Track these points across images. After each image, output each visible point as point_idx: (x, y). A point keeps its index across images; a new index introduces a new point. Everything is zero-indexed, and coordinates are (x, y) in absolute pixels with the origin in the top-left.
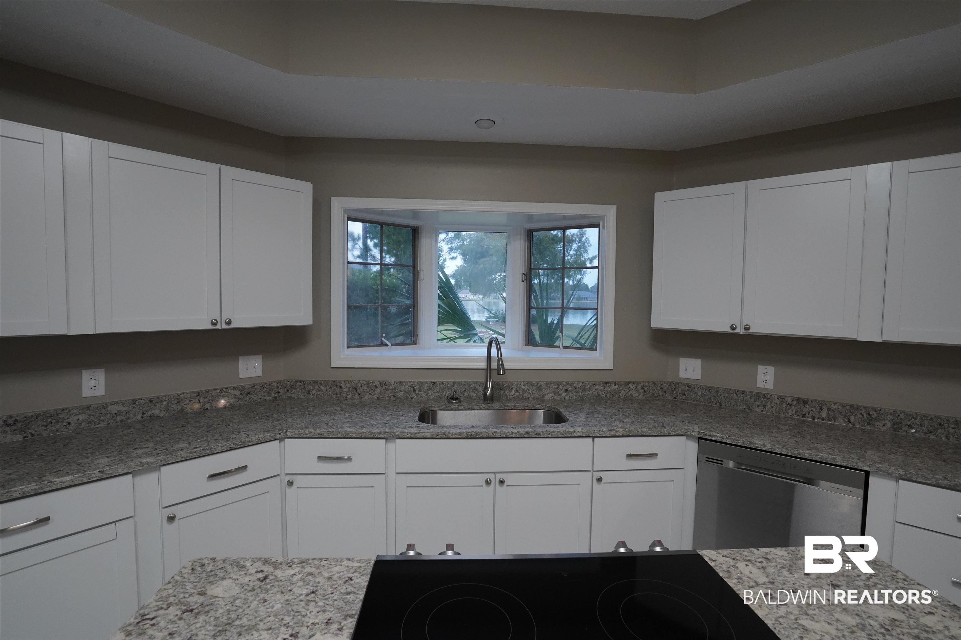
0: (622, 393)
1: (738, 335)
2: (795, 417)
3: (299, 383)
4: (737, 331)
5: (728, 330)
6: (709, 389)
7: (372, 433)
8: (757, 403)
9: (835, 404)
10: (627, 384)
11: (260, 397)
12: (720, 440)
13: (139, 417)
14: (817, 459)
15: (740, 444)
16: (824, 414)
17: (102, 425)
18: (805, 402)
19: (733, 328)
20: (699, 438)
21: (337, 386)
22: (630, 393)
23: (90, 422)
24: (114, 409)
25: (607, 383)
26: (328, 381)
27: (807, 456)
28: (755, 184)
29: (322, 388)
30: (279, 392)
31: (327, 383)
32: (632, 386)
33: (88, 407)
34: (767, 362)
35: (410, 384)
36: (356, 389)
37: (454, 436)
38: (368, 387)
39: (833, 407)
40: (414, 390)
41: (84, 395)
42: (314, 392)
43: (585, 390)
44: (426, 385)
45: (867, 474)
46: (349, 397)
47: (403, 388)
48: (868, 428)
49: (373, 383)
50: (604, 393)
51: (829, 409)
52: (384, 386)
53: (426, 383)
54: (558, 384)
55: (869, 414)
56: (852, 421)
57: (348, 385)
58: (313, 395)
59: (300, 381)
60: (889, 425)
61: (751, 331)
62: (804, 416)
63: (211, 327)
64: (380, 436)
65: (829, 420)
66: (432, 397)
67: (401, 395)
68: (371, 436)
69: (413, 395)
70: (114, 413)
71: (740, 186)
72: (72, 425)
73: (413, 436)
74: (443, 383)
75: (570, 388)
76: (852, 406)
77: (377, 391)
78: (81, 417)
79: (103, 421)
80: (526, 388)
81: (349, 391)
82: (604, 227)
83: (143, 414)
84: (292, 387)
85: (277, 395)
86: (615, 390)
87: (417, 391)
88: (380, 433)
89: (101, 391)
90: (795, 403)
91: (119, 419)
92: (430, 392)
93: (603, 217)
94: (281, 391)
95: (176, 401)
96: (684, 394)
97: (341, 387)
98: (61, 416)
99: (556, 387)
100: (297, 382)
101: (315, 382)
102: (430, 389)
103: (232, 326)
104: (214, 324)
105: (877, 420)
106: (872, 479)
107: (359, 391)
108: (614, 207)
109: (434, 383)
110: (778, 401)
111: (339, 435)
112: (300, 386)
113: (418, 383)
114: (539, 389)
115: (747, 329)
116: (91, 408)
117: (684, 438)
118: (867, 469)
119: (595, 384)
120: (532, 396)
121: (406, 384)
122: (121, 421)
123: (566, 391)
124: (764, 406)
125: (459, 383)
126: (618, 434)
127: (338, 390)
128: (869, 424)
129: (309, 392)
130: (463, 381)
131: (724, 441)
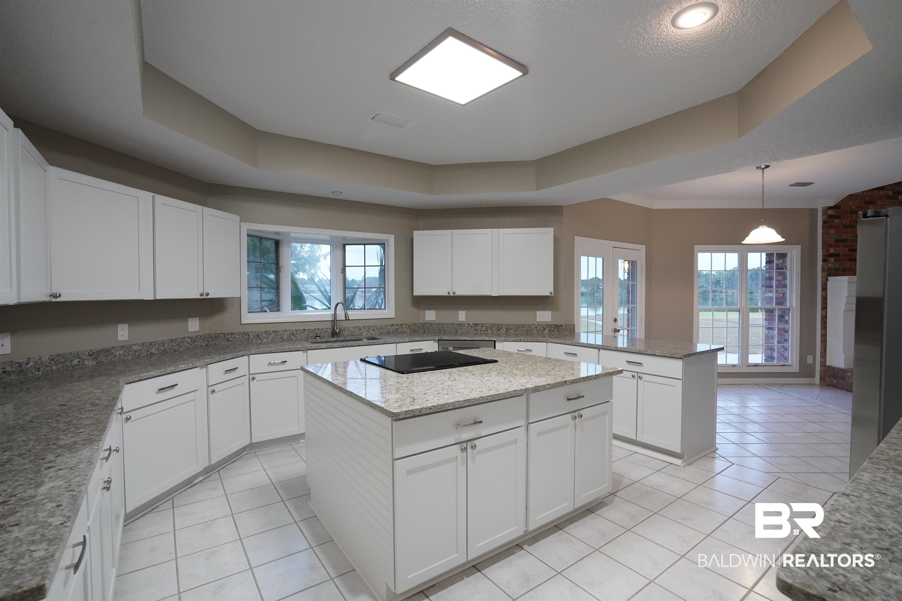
0: (400, 329)
1: (451, 296)
2: (474, 332)
3: (221, 335)
4: (451, 294)
5: (446, 294)
6: (440, 324)
7: (296, 348)
8: (460, 328)
9: (487, 324)
10: (402, 325)
11: (200, 343)
12: (447, 339)
13: (146, 353)
14: (480, 340)
15: (454, 339)
16: (484, 329)
17: (130, 357)
18: (477, 325)
19: (449, 293)
20: (439, 340)
21: (246, 335)
22: (404, 330)
23: (124, 356)
24: (135, 348)
25: (392, 325)
26: (240, 333)
27: (477, 339)
28: (455, 231)
29: (237, 336)
30: (208, 341)
31: (239, 333)
32: (404, 326)
33: (124, 346)
34: (462, 309)
36: (258, 336)
37: (336, 347)
38: (266, 334)
39: (487, 325)
40: (293, 334)
41: (119, 340)
42: (231, 339)
43: (382, 329)
44: (299, 331)
45: (495, 341)
46: (254, 341)
47: (286, 333)
48: (498, 332)
49: (269, 331)
50: (391, 330)
51: (485, 326)
52: (275, 333)
53: (300, 330)
54: (369, 327)
55: (498, 326)
56: (493, 330)
57: (253, 334)
58: (231, 341)
59: (222, 334)
60: (505, 330)
61: (456, 294)
62: (477, 331)
63: (199, 297)
64: (301, 349)
65: (486, 331)
66: (303, 338)
67: (285, 337)
68: (296, 350)
69: (293, 337)
70: (135, 350)
71: (449, 232)
72: (117, 357)
73: (317, 348)
74: (309, 329)
75: (375, 328)
76: (493, 324)
77: (271, 336)
78: (121, 352)
79: (130, 355)
80: (353, 330)
81: (254, 337)
82: (388, 245)
83: (148, 351)
84: (216, 337)
85: (207, 343)
86: (396, 328)
87: (295, 335)
88: (301, 348)
89: (126, 338)
90: (473, 325)
91: (137, 354)
92: (302, 335)
93: (387, 240)
94: (209, 340)
95: (162, 345)
96: (428, 328)
97: (249, 335)
98: (112, 351)
99: (368, 328)
100: (219, 334)
101: (232, 334)
102: (302, 333)
103: (208, 297)
104: (201, 295)
105: (501, 328)
106: (496, 343)
107: (260, 337)
108: (393, 236)
109: (304, 330)
110: (467, 326)
111: (280, 351)
112: (222, 336)
113: (295, 330)
115: (454, 293)
116: (125, 347)
117: (433, 341)
118: (494, 340)
119: (387, 326)
120: (357, 334)
121: (289, 331)
122: (138, 355)
123: (373, 330)
124: (462, 329)
125: (318, 329)
126: (407, 341)
127: (247, 337)
128: (499, 330)
129: (228, 340)
130: (320, 328)
131: (448, 339)
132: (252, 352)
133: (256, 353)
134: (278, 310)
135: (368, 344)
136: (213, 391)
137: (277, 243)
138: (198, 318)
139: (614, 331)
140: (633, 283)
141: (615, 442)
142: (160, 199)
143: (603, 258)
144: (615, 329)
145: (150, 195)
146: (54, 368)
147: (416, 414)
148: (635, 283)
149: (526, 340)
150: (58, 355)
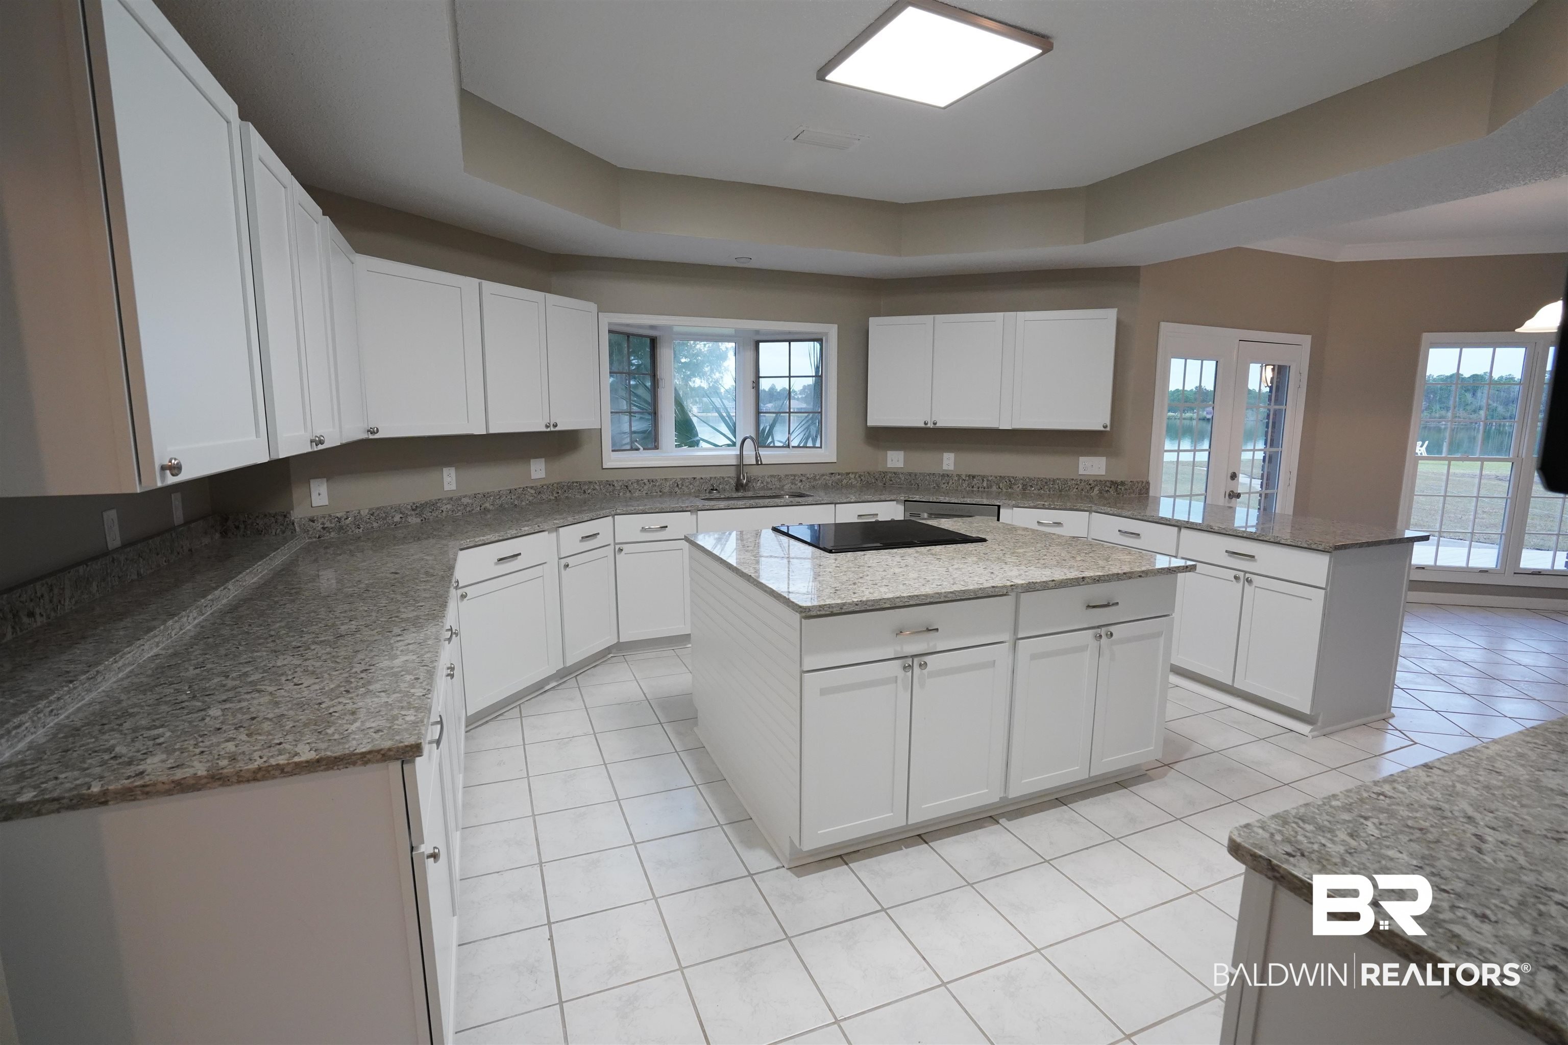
0: (845, 481)
1: (929, 428)
2: (968, 489)
3: (575, 484)
4: (929, 425)
5: (923, 425)
6: (910, 474)
7: (681, 507)
8: (944, 481)
9: (991, 476)
10: (848, 474)
11: (547, 496)
12: (918, 500)
13: (478, 509)
14: (974, 503)
15: (931, 501)
16: (985, 484)
17: (460, 514)
18: (974, 477)
19: (926, 424)
20: (905, 501)
21: (610, 485)
22: (850, 481)
23: (453, 512)
24: (465, 501)
25: (832, 474)
26: (602, 481)
27: (969, 502)
28: (940, 318)
29: (597, 487)
30: (558, 493)
31: (601, 482)
32: (852, 476)
33: (451, 499)
34: (949, 450)
35: (673, 480)
36: (627, 486)
37: (741, 507)
38: (638, 484)
39: (990, 478)
40: (678, 485)
41: (446, 489)
42: (589, 491)
43: (815, 480)
44: (687, 481)
45: (999, 507)
46: (621, 494)
47: (668, 484)
48: (1010, 490)
49: (642, 480)
50: (830, 482)
51: (988, 480)
52: (652, 483)
53: (687, 479)
54: (795, 476)
55: (1010, 481)
56: (1001, 487)
57: (620, 484)
58: (589, 494)
59: (577, 482)
60: (1021, 487)
61: (937, 425)
62: (973, 487)
63: (544, 429)
64: (687, 509)
65: (988, 488)
66: (693, 491)
67: (666, 490)
68: (681, 509)
69: (677, 489)
70: (465, 504)
71: (928, 319)
72: (444, 513)
73: (711, 508)
74: (702, 478)
75: (804, 479)
76: (1000, 477)
77: (646, 487)
78: (449, 507)
79: (459, 510)
80: (769, 480)
81: (621, 489)
82: (827, 341)
83: (481, 507)
84: (569, 487)
85: (557, 495)
86: (839, 479)
87: (680, 486)
88: (687, 507)
89: (454, 487)
90: (967, 478)
91: (468, 509)
92: (691, 486)
93: (826, 334)
94: (560, 492)
95: (498, 497)
96: (891, 480)
97: (614, 486)
98: (438, 505)
99: (793, 478)
100: (573, 483)
101: (590, 482)
102: (691, 484)
103: (557, 429)
104: (547, 427)
105: (1015, 484)
106: (1001, 510)
107: (630, 488)
108: (836, 326)
109: (694, 478)
110: (956, 479)
111: (657, 510)
112: (576, 486)
113: (681, 479)
114: (780, 480)
115: (935, 424)
116: (453, 499)
117: (895, 502)
118: (998, 504)
119: (823, 475)
120: (774, 486)
121: (671, 480)
122: (469, 511)
123: (801, 481)
124: (948, 483)
125: (715, 478)
126: (852, 501)
127: (611, 488)
128: (1010, 488)
129: (585, 492)
130: (718, 476)
131: (921, 500)
132: (618, 511)
133: (624, 512)
134: (656, 448)
135: (790, 504)
136: (567, 566)
137: (653, 342)
138: (543, 460)
139: (1230, 495)
140: (1277, 407)
141: (1174, 679)
142: (489, 287)
143: (1217, 362)
144: (1232, 491)
145: (476, 281)
146: (375, 525)
147: (835, 610)
148: (1283, 407)
149: (1052, 506)
150: (378, 509)
